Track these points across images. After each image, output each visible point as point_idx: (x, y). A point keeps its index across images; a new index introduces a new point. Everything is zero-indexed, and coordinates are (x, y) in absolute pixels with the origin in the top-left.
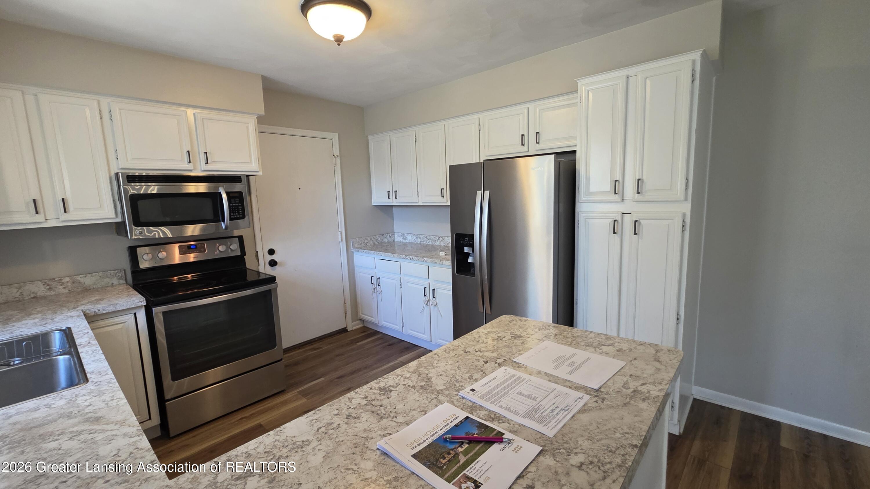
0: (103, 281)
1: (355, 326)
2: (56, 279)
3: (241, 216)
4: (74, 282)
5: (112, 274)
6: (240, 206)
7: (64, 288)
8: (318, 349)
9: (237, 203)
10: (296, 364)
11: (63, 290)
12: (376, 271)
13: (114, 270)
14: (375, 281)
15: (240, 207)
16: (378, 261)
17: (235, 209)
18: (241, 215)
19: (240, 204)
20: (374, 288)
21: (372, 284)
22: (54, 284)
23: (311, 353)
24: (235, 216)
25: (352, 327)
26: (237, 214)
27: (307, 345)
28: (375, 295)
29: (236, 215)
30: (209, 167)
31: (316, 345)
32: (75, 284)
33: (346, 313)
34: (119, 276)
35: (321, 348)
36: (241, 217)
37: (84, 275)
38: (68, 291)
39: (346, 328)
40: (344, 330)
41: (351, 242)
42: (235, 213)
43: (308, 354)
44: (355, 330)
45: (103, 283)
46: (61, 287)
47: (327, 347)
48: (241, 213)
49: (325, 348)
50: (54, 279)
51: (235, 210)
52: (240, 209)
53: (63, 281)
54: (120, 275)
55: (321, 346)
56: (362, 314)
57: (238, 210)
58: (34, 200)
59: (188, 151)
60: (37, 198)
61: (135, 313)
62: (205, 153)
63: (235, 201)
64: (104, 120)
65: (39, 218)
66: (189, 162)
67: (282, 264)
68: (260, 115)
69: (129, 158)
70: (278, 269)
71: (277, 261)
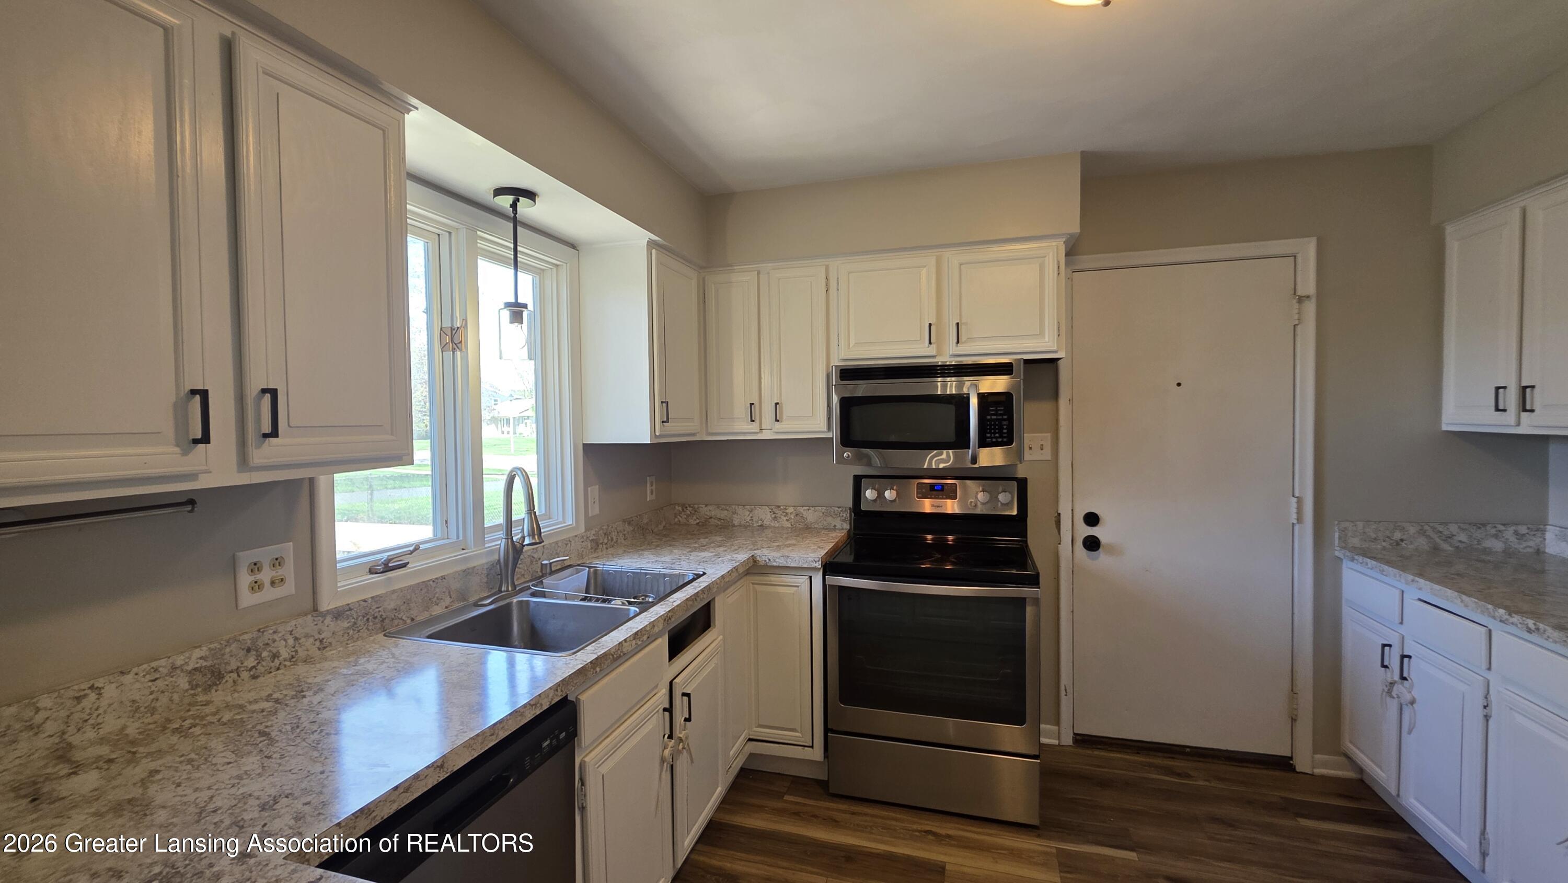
0: (825, 520)
1: (1324, 765)
2: (782, 507)
3: (1005, 440)
4: (797, 515)
5: (836, 512)
6: (1005, 420)
7: (787, 520)
8: (1179, 775)
9: (1001, 415)
10: (1104, 784)
11: (786, 523)
12: (1402, 630)
13: (839, 507)
14: (1395, 663)
15: (1005, 423)
16: (1412, 605)
17: (995, 425)
18: (1005, 437)
19: (1005, 417)
20: (1390, 680)
21: (1384, 666)
22: (779, 513)
23: (1154, 776)
24: (994, 440)
25: (1314, 768)
26: (997, 435)
27: (1160, 754)
28: (1393, 705)
29: (996, 438)
30: (963, 349)
31: (1179, 764)
32: (798, 518)
33: (1294, 720)
34: (843, 516)
35: (1188, 776)
36: (1005, 442)
37: (808, 508)
38: (790, 526)
39: (1291, 758)
40: (1284, 764)
41: (1336, 528)
42: (995, 433)
43: (1146, 775)
44: (1323, 777)
45: (825, 523)
46: (785, 519)
47: (1207, 783)
48: (1005, 433)
49: (1201, 783)
50: (779, 507)
51: (995, 427)
52: (1005, 427)
53: (787, 511)
54: (845, 515)
55: (1192, 773)
56: (1351, 742)
57: (1001, 428)
58: (752, 404)
59: (930, 325)
60: (756, 402)
61: (811, 577)
62: (958, 324)
63: (997, 410)
64: (831, 291)
65: (754, 427)
66: (930, 343)
67: (1113, 550)
68: (1071, 235)
69: (852, 343)
70: (1102, 559)
71: (1103, 539)
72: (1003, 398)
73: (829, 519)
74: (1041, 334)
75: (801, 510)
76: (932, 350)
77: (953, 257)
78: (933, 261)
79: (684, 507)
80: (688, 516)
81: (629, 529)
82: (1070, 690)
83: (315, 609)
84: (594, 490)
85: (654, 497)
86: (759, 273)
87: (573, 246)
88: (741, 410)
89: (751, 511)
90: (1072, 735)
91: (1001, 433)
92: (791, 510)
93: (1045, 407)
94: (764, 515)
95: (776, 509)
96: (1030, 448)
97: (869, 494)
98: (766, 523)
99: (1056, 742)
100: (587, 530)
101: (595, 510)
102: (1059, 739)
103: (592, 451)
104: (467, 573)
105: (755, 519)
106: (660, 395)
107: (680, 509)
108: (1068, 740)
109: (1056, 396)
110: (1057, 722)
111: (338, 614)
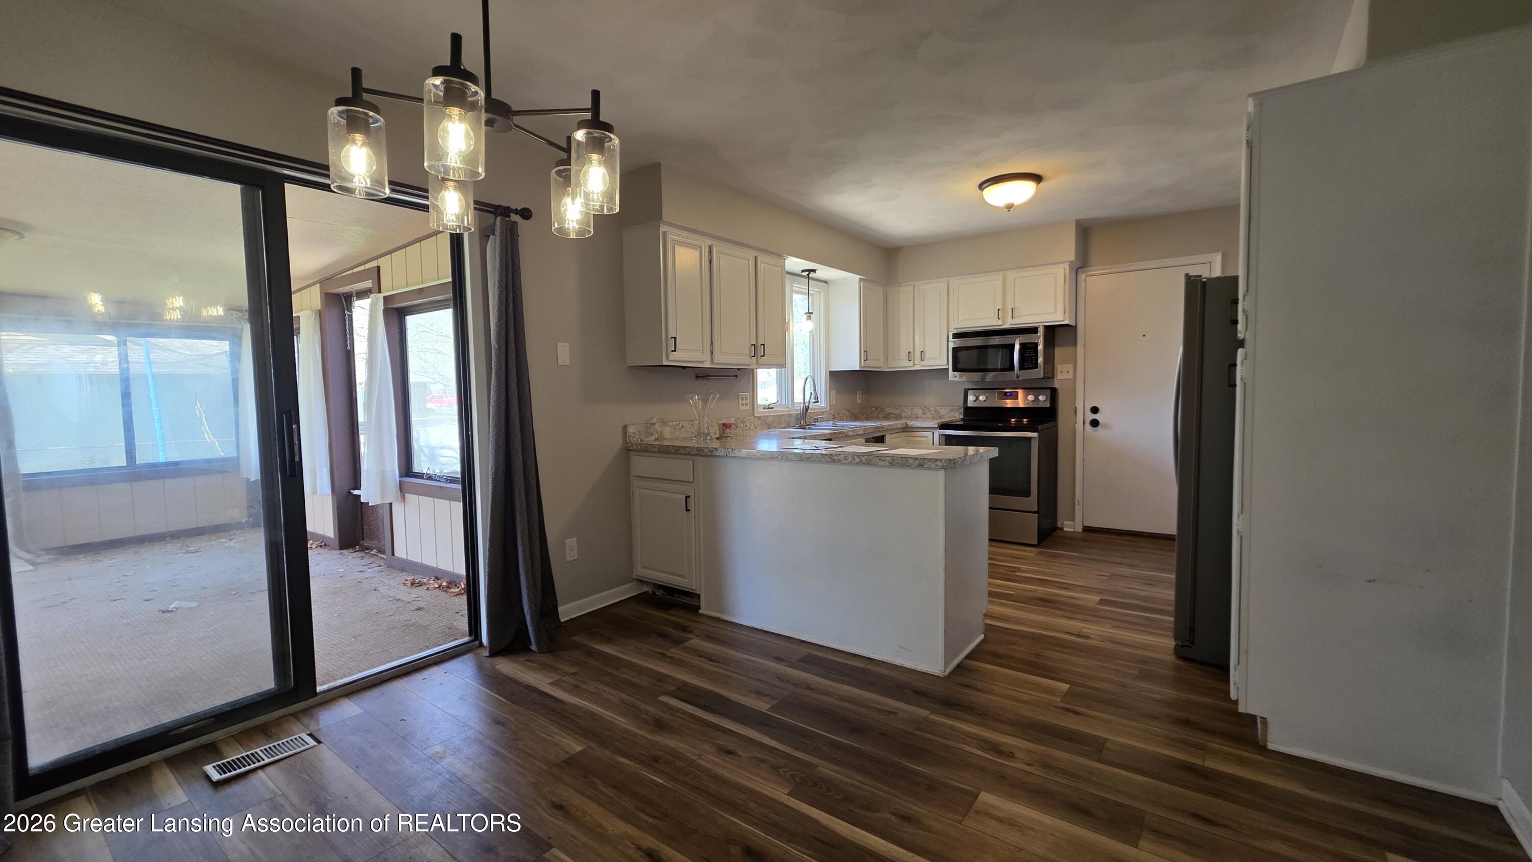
2: (928, 407)
3: (1034, 366)
5: (953, 408)
6: (1034, 356)
9: (1032, 354)
13: (956, 405)
24: (1028, 366)
26: (1030, 364)
27: (1130, 536)
30: (1015, 321)
34: (959, 411)
37: (941, 407)
38: (932, 417)
42: (1028, 363)
50: (926, 407)
51: (1028, 360)
52: (1034, 360)
53: (930, 409)
54: (957, 408)
57: (1032, 359)
58: (909, 352)
59: (999, 310)
60: (912, 351)
61: (933, 433)
62: (1012, 309)
63: (1030, 352)
64: (950, 295)
65: (911, 363)
66: (998, 319)
67: (1106, 426)
68: (1072, 262)
69: (960, 319)
70: (1100, 431)
71: (1101, 421)
72: (1032, 345)
73: (953, 413)
74: (1055, 312)
75: (938, 408)
76: (1000, 322)
77: (1011, 275)
78: (1001, 277)
79: (876, 408)
80: (878, 413)
81: (848, 414)
82: (1081, 502)
83: (753, 415)
84: (833, 393)
85: (860, 401)
86: (914, 286)
87: (826, 282)
88: (904, 355)
89: (911, 410)
90: (1081, 527)
91: (1032, 363)
92: (932, 408)
93: (1069, 350)
94: (918, 411)
95: (925, 409)
96: (1061, 372)
97: (971, 398)
98: (919, 416)
99: (1072, 530)
100: (830, 410)
101: (834, 402)
102: (1074, 529)
103: (833, 374)
104: (790, 415)
105: (914, 414)
106: (864, 348)
107: (874, 409)
108: (1079, 529)
109: (1075, 343)
110: (1073, 520)
111: (759, 418)
